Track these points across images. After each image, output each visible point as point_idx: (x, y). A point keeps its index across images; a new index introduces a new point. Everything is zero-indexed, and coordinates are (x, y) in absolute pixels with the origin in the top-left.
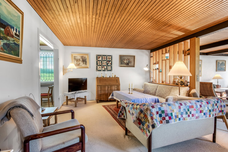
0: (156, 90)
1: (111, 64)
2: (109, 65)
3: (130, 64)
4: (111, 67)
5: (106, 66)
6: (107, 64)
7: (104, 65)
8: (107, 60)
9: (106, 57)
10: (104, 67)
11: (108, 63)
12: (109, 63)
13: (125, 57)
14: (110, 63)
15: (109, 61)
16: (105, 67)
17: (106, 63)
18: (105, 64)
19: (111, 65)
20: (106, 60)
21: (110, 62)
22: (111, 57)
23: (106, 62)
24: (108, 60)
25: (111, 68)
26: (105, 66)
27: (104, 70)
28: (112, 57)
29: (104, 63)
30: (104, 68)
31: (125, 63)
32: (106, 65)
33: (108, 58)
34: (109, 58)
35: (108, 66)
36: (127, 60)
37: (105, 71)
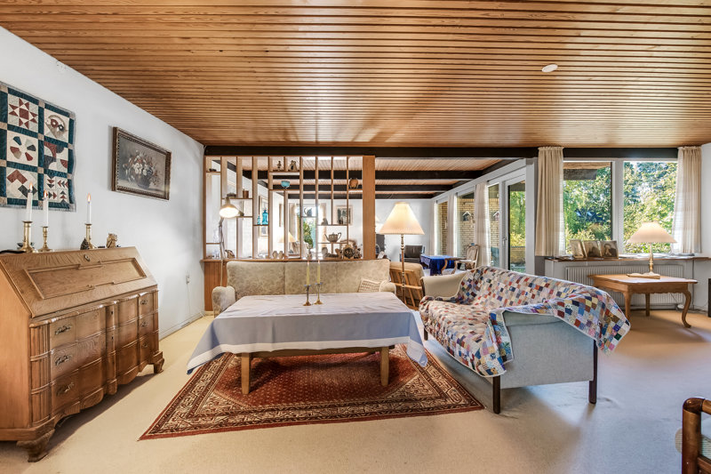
0: (284, 279)
1: (70, 164)
2: (53, 166)
3: (152, 185)
4: (70, 185)
5: (33, 169)
6: (44, 161)
7: (23, 160)
8: (41, 130)
9: (34, 108)
10: (23, 180)
11: (47, 152)
12: (53, 159)
13: (137, 148)
14: (59, 156)
15: (59, 146)
16: (31, 180)
17: (35, 155)
18: (29, 158)
19: (70, 170)
20: (34, 127)
21: (64, 155)
22: (66, 120)
23: (35, 142)
24: (47, 132)
25: (66, 189)
26: (26, 174)
27: (19, 195)
28: (72, 122)
29: (23, 149)
30: (17, 183)
31: (137, 175)
32: (35, 163)
33: (47, 121)
34: (54, 125)
35: (52, 174)
36: (143, 164)
37: (23, 203)
